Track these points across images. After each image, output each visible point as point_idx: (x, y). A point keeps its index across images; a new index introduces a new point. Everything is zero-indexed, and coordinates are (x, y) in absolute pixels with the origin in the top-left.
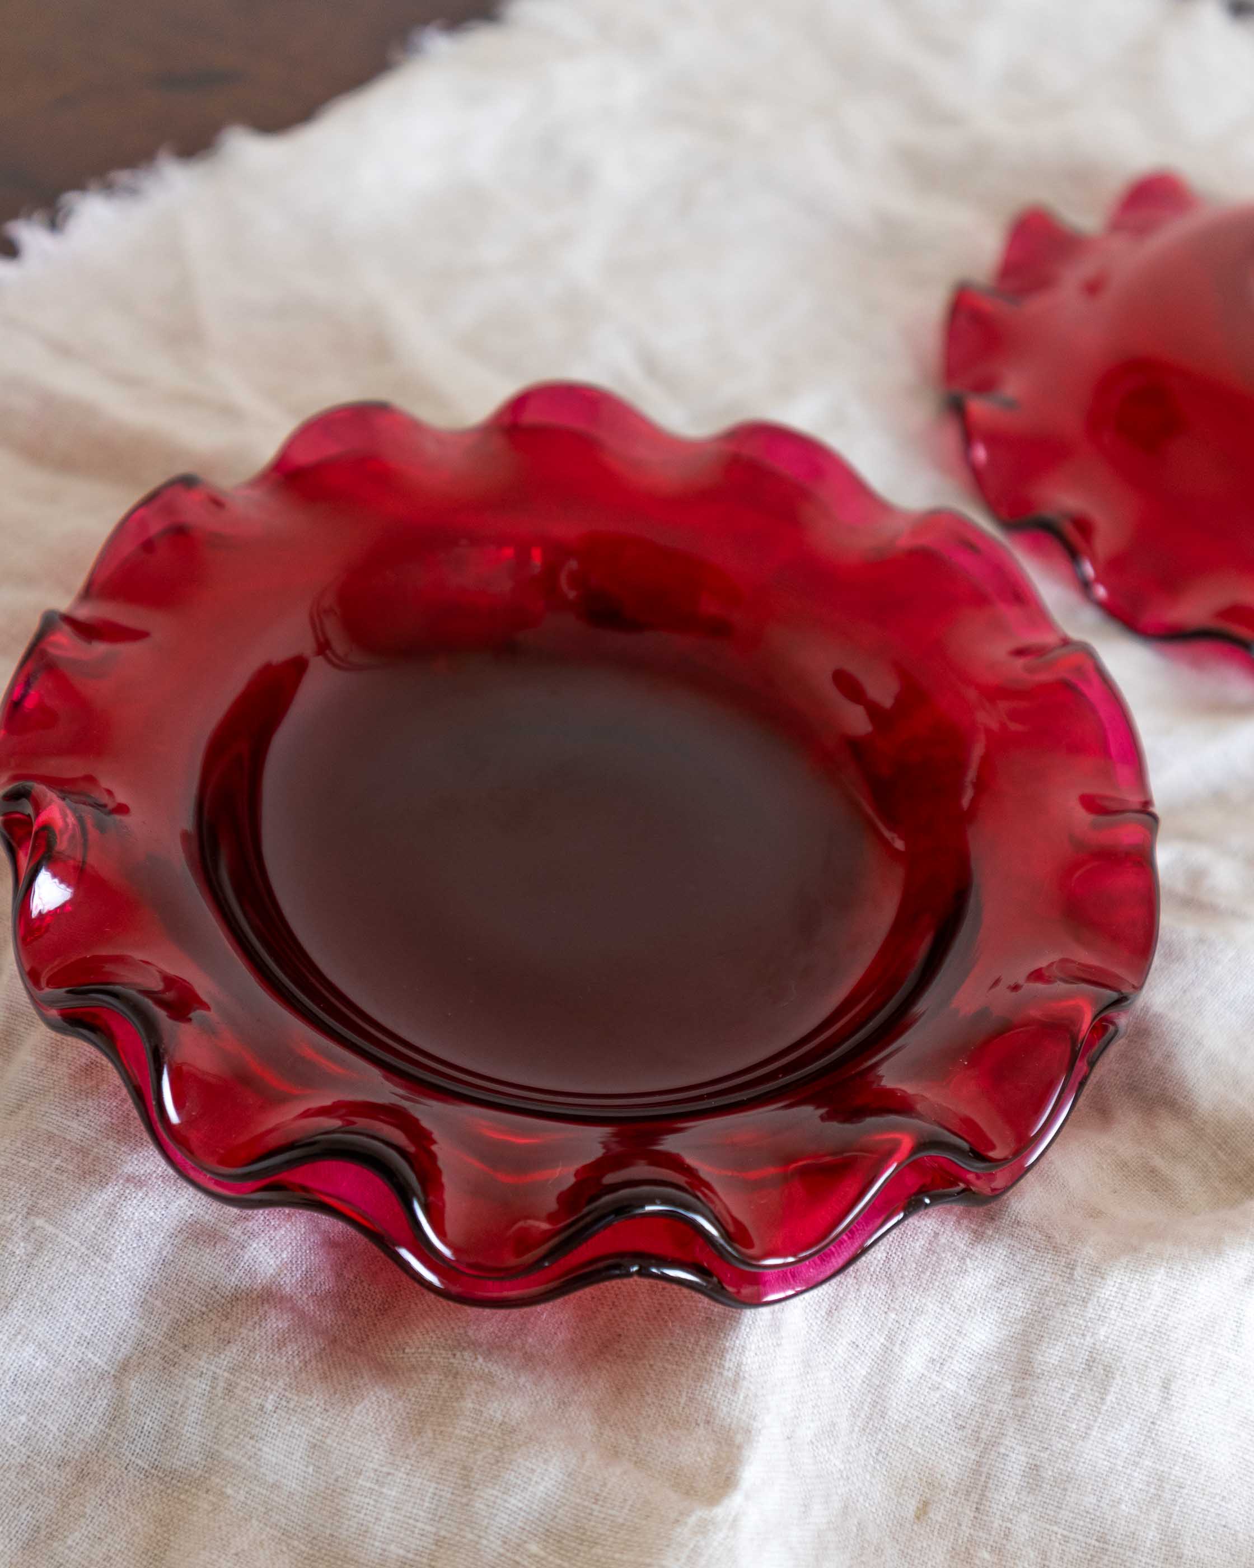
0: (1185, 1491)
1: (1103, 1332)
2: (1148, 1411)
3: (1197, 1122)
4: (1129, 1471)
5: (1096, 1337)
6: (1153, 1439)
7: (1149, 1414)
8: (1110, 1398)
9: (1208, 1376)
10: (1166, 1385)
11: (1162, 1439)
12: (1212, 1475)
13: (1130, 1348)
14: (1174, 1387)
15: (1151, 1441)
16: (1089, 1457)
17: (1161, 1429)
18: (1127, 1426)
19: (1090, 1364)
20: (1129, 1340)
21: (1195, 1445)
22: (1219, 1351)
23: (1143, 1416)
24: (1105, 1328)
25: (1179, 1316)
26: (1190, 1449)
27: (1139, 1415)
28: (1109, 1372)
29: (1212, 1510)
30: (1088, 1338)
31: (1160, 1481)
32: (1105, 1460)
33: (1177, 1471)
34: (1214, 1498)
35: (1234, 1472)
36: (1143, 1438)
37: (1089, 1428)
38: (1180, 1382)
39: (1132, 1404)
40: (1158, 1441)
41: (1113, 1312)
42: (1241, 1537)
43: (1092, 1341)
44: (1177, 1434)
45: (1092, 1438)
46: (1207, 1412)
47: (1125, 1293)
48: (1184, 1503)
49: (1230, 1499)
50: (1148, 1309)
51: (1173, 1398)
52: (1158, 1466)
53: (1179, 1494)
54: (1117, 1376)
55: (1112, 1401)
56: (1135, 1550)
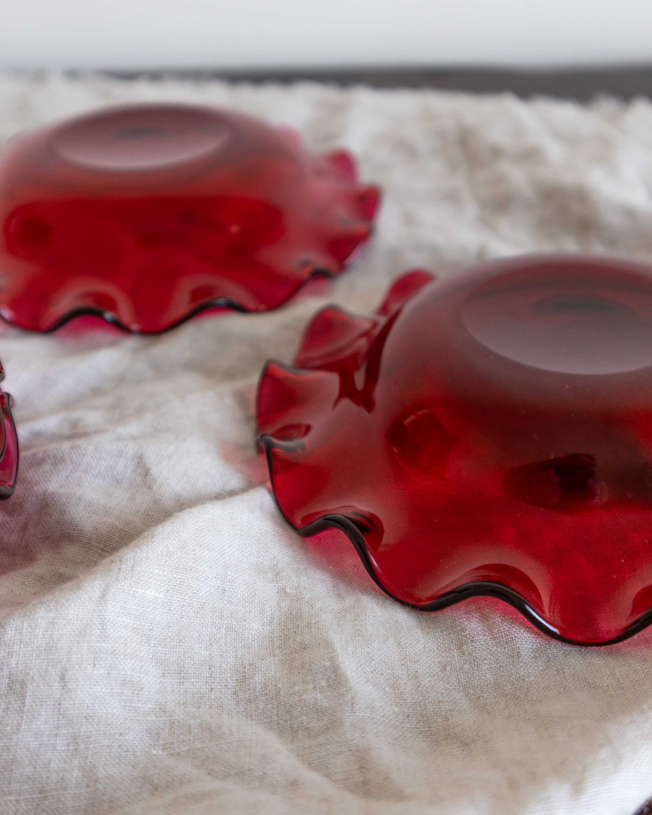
0: (93, 739)
1: (13, 662)
2: (54, 698)
3: (84, 540)
4: (52, 742)
5: (10, 666)
6: (63, 714)
7: (55, 700)
8: (28, 701)
9: (89, 662)
10: (63, 678)
11: (67, 712)
12: (109, 723)
13: (33, 665)
14: (67, 677)
15: (61, 716)
16: (23, 744)
17: (65, 706)
18: (43, 713)
19: (11, 685)
20: (31, 660)
21: (91, 708)
22: (92, 644)
23: (52, 703)
24: (14, 659)
25: (60, 632)
26: (89, 711)
27: (48, 703)
28: (23, 684)
29: (115, 744)
30: (5, 670)
31: (75, 738)
32: (34, 741)
33: (84, 729)
34: (114, 736)
35: (127, 717)
36: (56, 717)
37: (20, 724)
38: (70, 672)
39: (42, 699)
40: (66, 714)
41: (15, 646)
42: (139, 754)
43: (8, 670)
44: (77, 705)
45: (22, 730)
46: (95, 685)
47: (20, 631)
48: (94, 747)
49: (126, 734)
50: (38, 635)
51: (68, 684)
52: (70, 731)
53: (89, 743)
54: (29, 685)
55: (29, 702)
56: (65, 789)
